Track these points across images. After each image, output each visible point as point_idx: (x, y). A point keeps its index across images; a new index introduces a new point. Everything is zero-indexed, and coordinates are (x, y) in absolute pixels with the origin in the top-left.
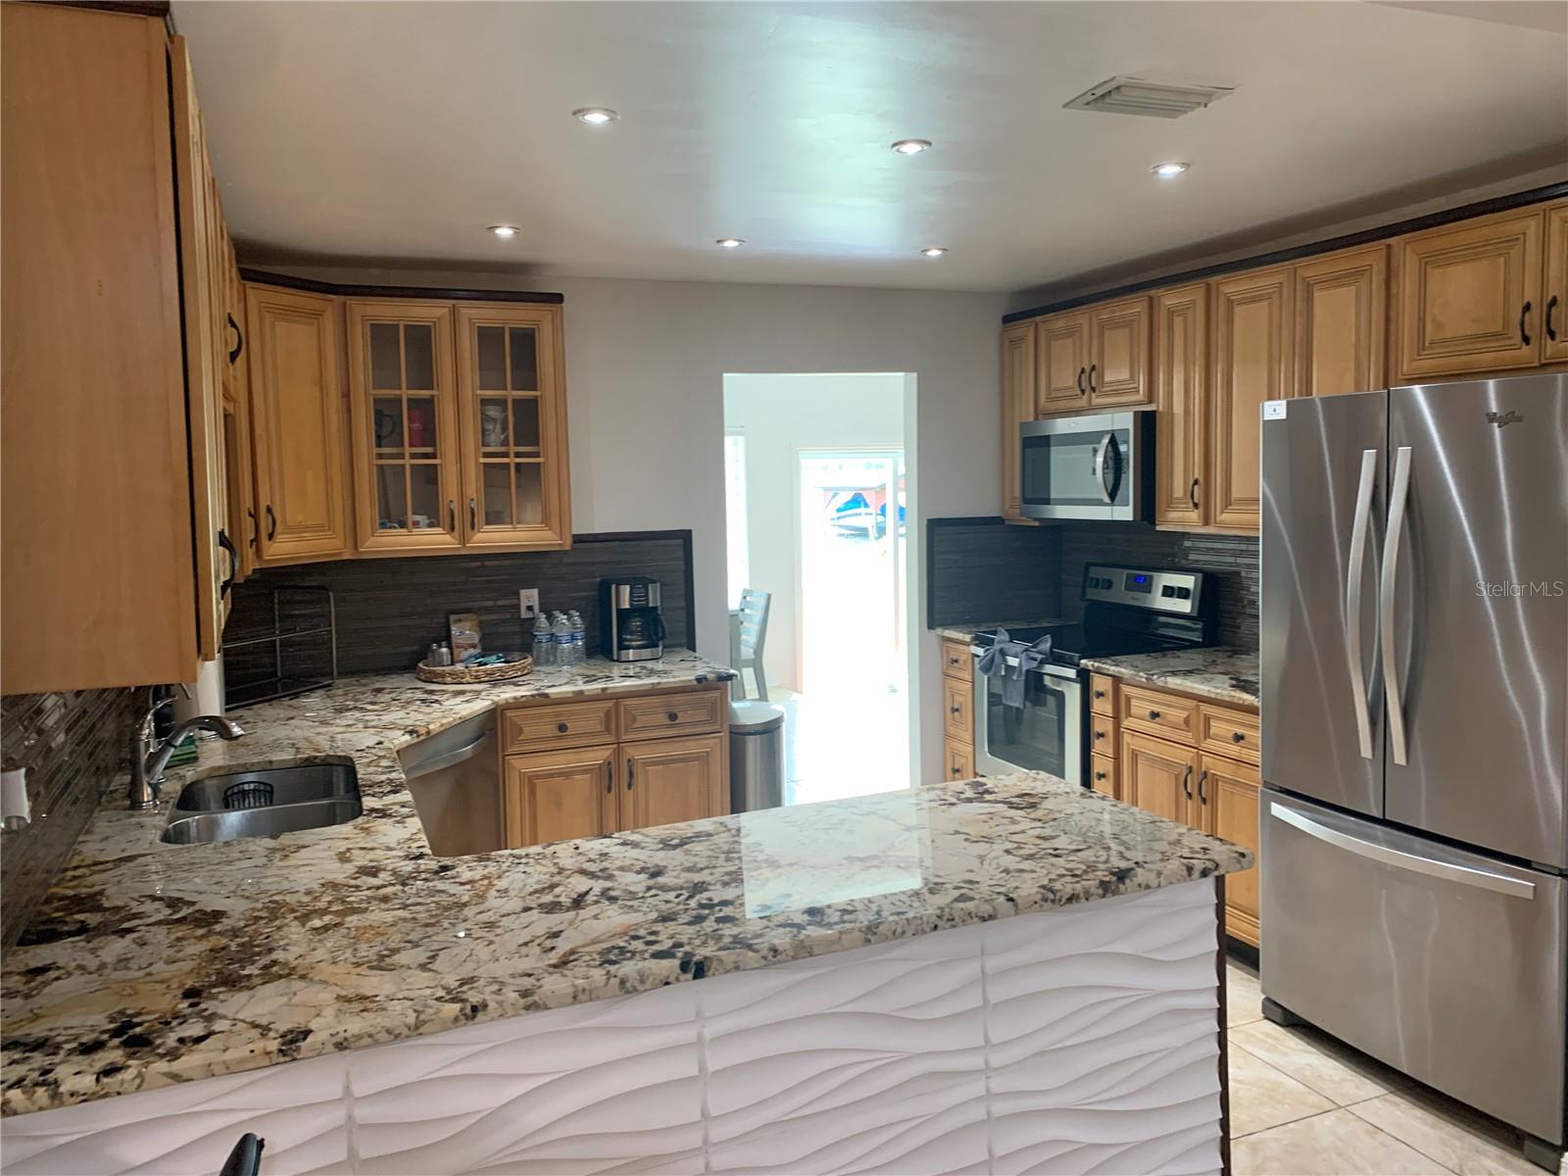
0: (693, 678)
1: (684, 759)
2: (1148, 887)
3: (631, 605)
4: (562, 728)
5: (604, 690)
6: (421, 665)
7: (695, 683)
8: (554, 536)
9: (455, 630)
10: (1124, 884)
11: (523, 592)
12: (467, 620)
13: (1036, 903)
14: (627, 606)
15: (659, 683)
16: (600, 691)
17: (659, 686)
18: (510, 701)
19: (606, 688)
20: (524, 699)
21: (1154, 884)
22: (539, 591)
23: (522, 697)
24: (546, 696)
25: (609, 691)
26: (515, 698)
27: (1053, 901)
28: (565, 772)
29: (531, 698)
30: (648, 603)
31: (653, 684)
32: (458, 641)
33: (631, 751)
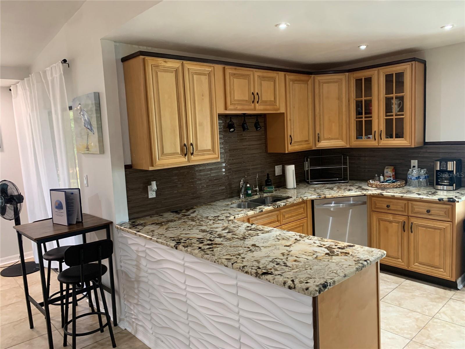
0: (437, 198)
1: (435, 228)
2: (269, 281)
3: (440, 169)
4: (388, 206)
5: (402, 196)
6: (371, 181)
7: (438, 201)
8: (407, 143)
9: (385, 171)
10: (262, 276)
11: (412, 161)
12: (390, 168)
13: (237, 268)
14: (439, 169)
15: (423, 198)
16: (400, 197)
17: (423, 199)
18: (372, 194)
19: (403, 196)
20: (375, 195)
21: (272, 281)
22: (418, 161)
23: (375, 194)
24: (383, 195)
25: (403, 197)
26: (373, 194)
27: (242, 270)
28: (390, 221)
29: (378, 195)
30: (447, 169)
31: (420, 198)
32: (386, 175)
33: (413, 220)
